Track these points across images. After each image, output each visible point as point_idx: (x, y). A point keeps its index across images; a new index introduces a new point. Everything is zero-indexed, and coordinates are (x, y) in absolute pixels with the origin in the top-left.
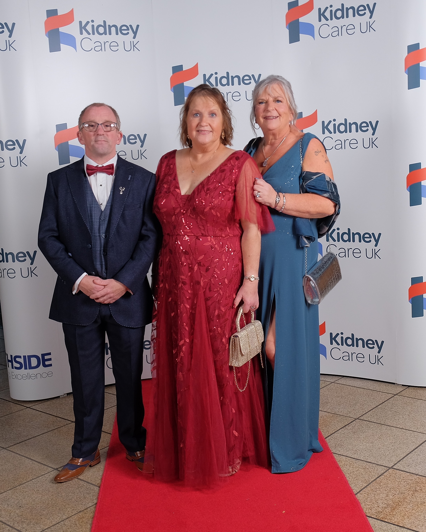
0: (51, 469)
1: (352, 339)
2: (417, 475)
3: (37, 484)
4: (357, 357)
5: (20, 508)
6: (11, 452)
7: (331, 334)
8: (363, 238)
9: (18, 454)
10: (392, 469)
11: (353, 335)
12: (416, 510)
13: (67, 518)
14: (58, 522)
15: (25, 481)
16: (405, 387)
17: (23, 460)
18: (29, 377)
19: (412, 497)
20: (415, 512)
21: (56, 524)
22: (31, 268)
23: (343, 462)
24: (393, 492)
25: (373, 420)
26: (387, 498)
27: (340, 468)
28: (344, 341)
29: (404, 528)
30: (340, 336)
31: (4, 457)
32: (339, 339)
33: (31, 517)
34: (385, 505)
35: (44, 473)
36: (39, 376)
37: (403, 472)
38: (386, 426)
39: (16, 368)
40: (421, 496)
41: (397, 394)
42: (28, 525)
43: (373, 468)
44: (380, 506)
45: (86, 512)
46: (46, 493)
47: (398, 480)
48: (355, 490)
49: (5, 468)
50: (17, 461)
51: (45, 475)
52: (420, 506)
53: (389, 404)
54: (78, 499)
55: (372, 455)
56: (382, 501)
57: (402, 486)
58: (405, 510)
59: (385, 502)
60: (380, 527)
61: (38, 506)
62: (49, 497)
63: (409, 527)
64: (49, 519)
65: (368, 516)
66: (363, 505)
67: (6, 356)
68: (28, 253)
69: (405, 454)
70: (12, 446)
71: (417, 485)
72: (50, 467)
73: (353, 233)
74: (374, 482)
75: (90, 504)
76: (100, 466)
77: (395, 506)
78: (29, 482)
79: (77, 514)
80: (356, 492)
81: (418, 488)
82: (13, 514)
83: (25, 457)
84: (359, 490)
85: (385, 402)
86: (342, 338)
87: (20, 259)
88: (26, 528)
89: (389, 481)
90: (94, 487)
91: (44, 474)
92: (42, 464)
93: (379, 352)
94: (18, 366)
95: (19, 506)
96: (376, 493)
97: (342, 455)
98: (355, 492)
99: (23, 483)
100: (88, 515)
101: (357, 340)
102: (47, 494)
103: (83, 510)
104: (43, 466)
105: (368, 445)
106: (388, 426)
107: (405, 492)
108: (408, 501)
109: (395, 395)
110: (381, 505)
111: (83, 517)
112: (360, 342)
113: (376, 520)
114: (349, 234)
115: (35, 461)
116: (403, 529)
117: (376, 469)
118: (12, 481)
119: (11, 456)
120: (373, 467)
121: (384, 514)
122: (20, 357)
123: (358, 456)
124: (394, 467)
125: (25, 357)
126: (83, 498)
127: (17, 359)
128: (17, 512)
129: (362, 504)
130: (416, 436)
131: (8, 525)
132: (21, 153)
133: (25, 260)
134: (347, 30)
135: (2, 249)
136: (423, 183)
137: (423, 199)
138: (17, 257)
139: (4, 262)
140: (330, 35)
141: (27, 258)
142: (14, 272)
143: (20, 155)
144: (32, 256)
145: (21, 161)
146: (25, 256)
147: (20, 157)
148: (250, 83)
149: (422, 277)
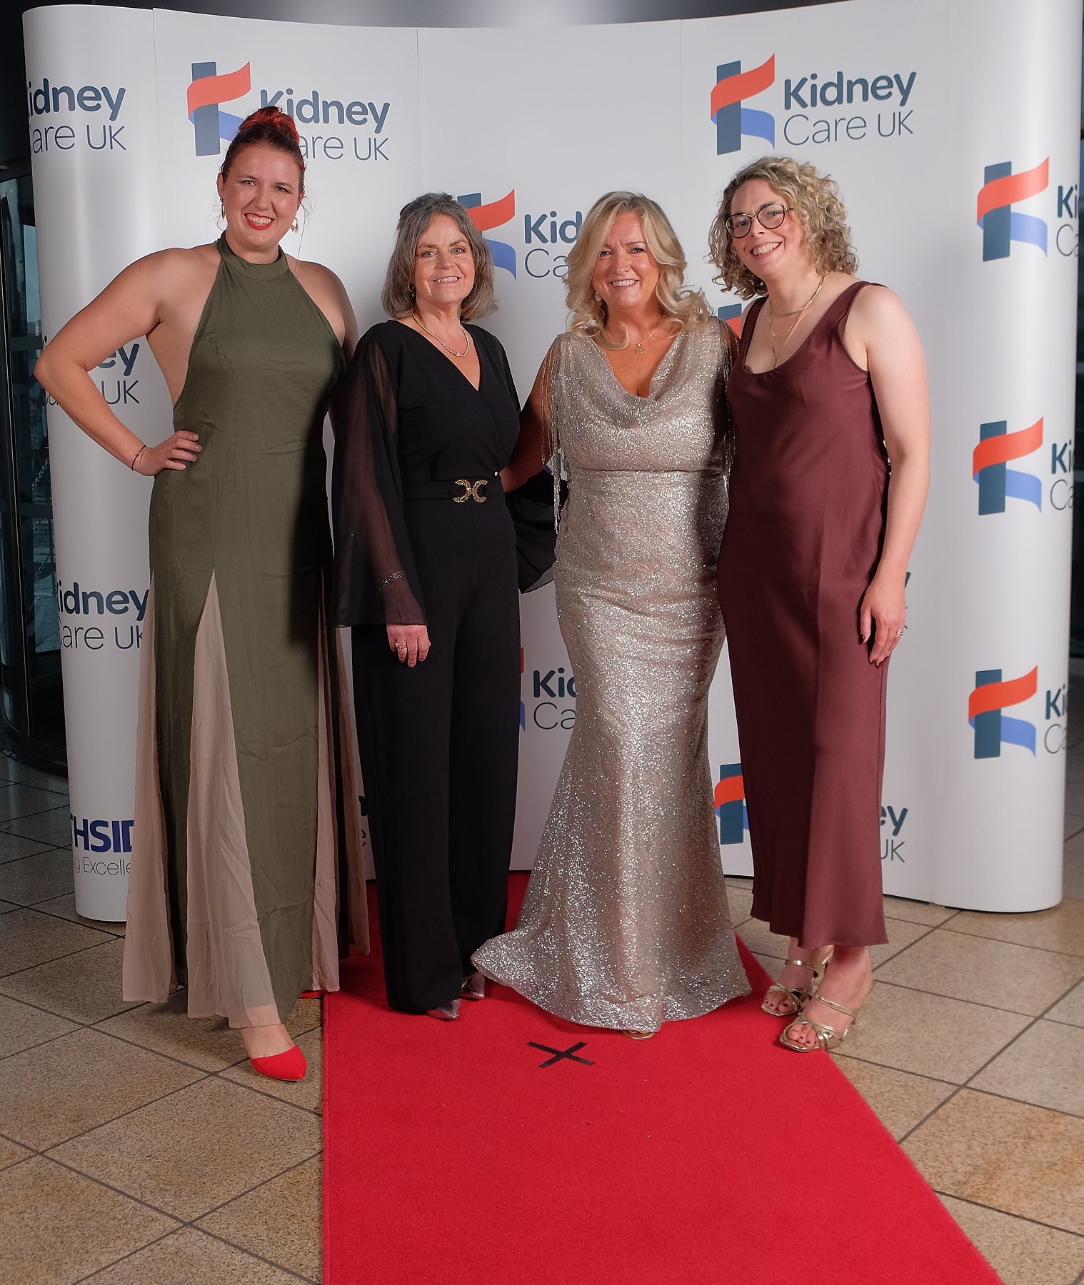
0: (203, 1073)
2: (1024, 1103)
3: (177, 1107)
5: (151, 1158)
6: (103, 1035)
9: (119, 1038)
10: (967, 1090)
12: (1039, 1179)
13: (262, 1184)
14: (243, 1191)
15: (150, 1101)
16: (953, 912)
17: (134, 1052)
18: (125, 868)
19: (1024, 1152)
20: (1039, 1184)
21: (240, 1196)
22: (137, 627)
23: (855, 1072)
24: (979, 1139)
25: (898, 981)
26: (970, 1152)
27: (851, 1085)
29: (1024, 1218)
31: (90, 1044)
33: (180, 1179)
34: (969, 1167)
35: (187, 1083)
37: (992, 1097)
38: (930, 995)
39: (95, 848)
40: (1043, 1150)
41: (938, 927)
42: (175, 1196)
43: (924, 1086)
44: (958, 1170)
45: (302, 1170)
46: (202, 1127)
47: (986, 1115)
48: (896, 1133)
49: (97, 1070)
50: (121, 1055)
51: (191, 1087)
52: (1047, 1171)
53: (926, 948)
54: (278, 1140)
55: (913, 1057)
56: (960, 1159)
57: (997, 1127)
58: (1017, 1179)
59: (969, 1162)
60: (970, 1216)
61: (189, 1155)
62: (211, 1136)
63: (1033, 1215)
64: (220, 1184)
65: (938, 1192)
66: (920, 1167)
67: (73, 822)
68: (132, 593)
69: (987, 1058)
70: (103, 1020)
71: (1031, 1126)
72: (199, 1069)
74: (933, 1117)
75: (308, 1154)
76: (313, 1070)
77: (992, 1171)
78: (158, 1102)
79: (282, 1173)
80: (899, 1139)
81: (1034, 1133)
82: (137, 1172)
83: (136, 1045)
84: (904, 1133)
85: (917, 944)
87: (115, 606)
88: (172, 1204)
89: (966, 1116)
90: (309, 1115)
91: (189, 1085)
92: (179, 1061)
93: (896, 833)
94: (100, 843)
95: (147, 1155)
96: (943, 1141)
97: (847, 1057)
98: (897, 1138)
99: (145, 1103)
100: (307, 1176)
102: (204, 1128)
103: (293, 1165)
104: (182, 1067)
105: (901, 1035)
106: (936, 994)
107: (1007, 1140)
108: (1020, 1161)
109: (935, 928)
110: (961, 1168)
111: (298, 1182)
113: (957, 1201)
115: (160, 1054)
116: (1021, 1222)
117: (930, 1088)
118: (119, 1099)
119: (104, 1043)
120: (923, 1083)
121: (972, 1187)
122: (105, 824)
123: (884, 1060)
124: (971, 1085)
125: (115, 824)
126: (288, 1139)
127: (99, 829)
128: (146, 1167)
129: (917, 1164)
130: (1002, 1019)
131: (132, 1198)
132: (127, 373)
133: (126, 609)
134: (848, 128)
135: (76, 585)
136: (1011, 465)
137: (1009, 501)
138: (110, 603)
139: (78, 612)
140: (811, 138)
141: (131, 605)
142: (100, 636)
143: (126, 378)
144: (141, 602)
145: (126, 392)
146: (126, 600)
147: (125, 382)
149: (999, 672)
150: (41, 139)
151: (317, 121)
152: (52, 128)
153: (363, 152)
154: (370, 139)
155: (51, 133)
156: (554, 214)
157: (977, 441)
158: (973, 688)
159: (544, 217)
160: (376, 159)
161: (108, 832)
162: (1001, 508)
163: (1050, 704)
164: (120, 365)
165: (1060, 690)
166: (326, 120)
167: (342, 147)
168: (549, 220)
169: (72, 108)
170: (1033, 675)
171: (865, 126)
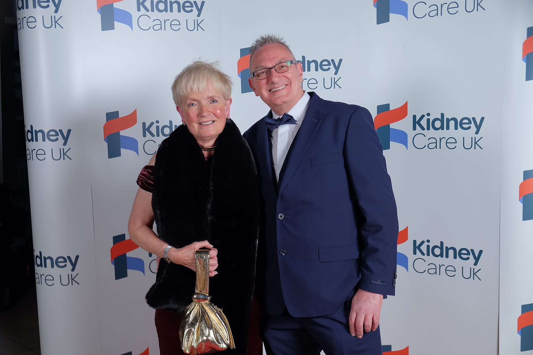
8: (459, 254)
22: (72, 275)
68: (69, 258)
73: (447, 247)
87: (60, 264)
114: (441, 248)
132: (65, 144)
133: (65, 266)
134: (448, 8)
135: (40, 253)
138: (57, 262)
139: (42, 267)
140: (427, 14)
141: (68, 263)
142: (53, 279)
143: (64, 147)
144: (73, 262)
145: (64, 154)
146: (65, 261)
147: (63, 149)
148: (329, 69)
150: (20, 23)
151: (166, 11)
152: (25, 17)
153: (191, 26)
154: (194, 20)
155: (25, 20)
157: (521, 180)
158: (520, 314)
160: (198, 30)
164: (61, 140)
166: (171, 11)
167: (180, 25)
169: (35, 7)
171: (458, 7)
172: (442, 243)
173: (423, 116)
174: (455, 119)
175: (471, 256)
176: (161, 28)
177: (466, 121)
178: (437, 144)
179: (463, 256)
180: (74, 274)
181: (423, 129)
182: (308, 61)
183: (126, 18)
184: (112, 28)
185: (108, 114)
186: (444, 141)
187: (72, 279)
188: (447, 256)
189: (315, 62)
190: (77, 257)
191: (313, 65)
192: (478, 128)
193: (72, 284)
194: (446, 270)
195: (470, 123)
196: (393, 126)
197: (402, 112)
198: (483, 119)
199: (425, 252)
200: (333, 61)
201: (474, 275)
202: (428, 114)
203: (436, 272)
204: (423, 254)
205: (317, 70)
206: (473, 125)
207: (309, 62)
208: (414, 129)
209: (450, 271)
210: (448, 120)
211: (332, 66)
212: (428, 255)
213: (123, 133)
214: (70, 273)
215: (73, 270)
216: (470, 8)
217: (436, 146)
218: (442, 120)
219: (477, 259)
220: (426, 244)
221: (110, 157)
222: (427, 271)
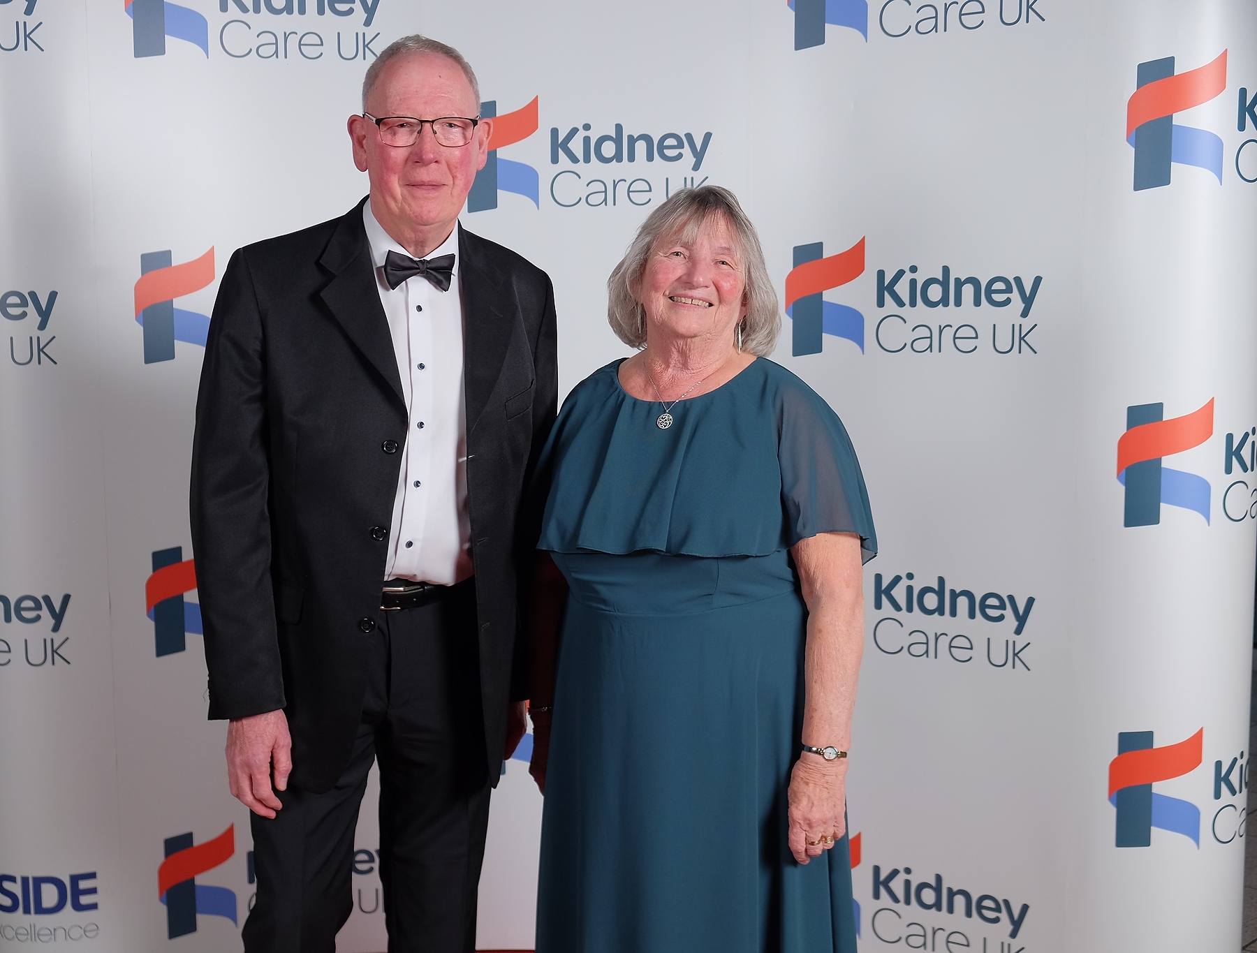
1: (938, 889)
4: (948, 942)
7: (877, 870)
8: (981, 606)
11: (939, 878)
18: (34, 934)
22: (52, 640)
28: (913, 894)
30: (902, 876)
32: (897, 885)
36: (60, 933)
39: (3, 908)
68: (46, 599)
73: (952, 591)
86: (908, 883)
87: (25, 615)
93: (1014, 934)
94: (7, 902)
101: (951, 894)
112: (959, 901)
114: (940, 593)
122: (12, 879)
125: (25, 880)
127: (7, 885)
132: (42, 326)
133: (38, 618)
134: (961, 14)
136: (1168, 462)
137: (1165, 509)
138: (18, 609)
140: (913, 28)
141: (45, 612)
142: (7, 649)
143: (40, 333)
144: (57, 610)
145: (40, 350)
146: (38, 607)
147: (38, 338)
148: (680, 156)
149: (1149, 735)
151: (290, 12)
153: (349, 49)
154: (357, 34)
156: (587, 127)
157: (1123, 430)
158: (1115, 754)
159: (574, 131)
160: (364, 59)
161: (16, 889)
162: (1154, 519)
163: (1221, 779)
164: (33, 317)
165: (1235, 760)
166: (302, 11)
167: (322, 44)
168: (581, 134)
170: (1197, 739)
171: (983, 12)
172: (941, 581)
173: (901, 273)
174: (974, 281)
175: (1008, 613)
176: (276, 52)
177: (999, 286)
178: (932, 340)
179: (990, 612)
180: (58, 637)
181: (900, 303)
182: (630, 137)
183: (194, 28)
184: (160, 50)
185: (145, 258)
186: (947, 334)
187: (54, 651)
188: (953, 613)
189: (647, 138)
190: (66, 599)
191: (641, 147)
192: (1028, 301)
193: (53, 663)
194: (950, 647)
195: (1009, 290)
196: (831, 296)
197: (852, 263)
198: (1038, 280)
199: (902, 603)
200: (689, 136)
201: (1016, 658)
202: (914, 269)
203: (927, 652)
204: (898, 608)
205: (650, 158)
206: (1015, 295)
207: (632, 141)
208: (881, 303)
209: (959, 648)
210: (959, 284)
211: (686, 151)
212: (910, 609)
213: (180, 303)
214: (50, 635)
215: (56, 628)
216: (1011, 14)
217: (931, 346)
218: (944, 284)
219: (1022, 620)
220: (904, 583)
221: (149, 359)
222: (905, 649)
